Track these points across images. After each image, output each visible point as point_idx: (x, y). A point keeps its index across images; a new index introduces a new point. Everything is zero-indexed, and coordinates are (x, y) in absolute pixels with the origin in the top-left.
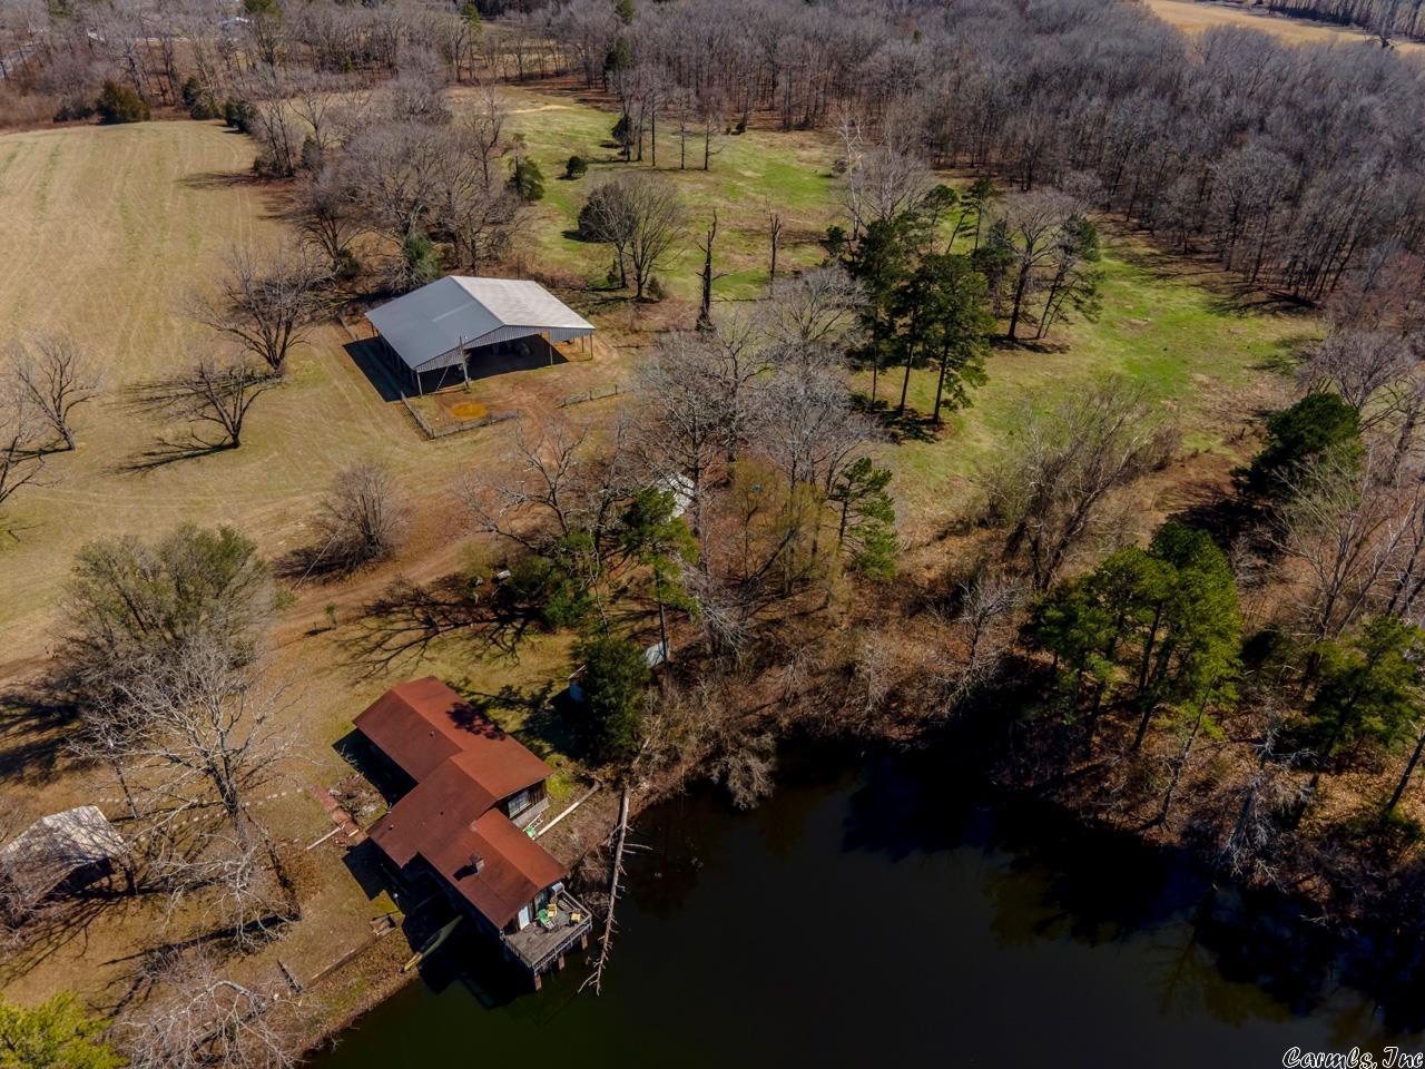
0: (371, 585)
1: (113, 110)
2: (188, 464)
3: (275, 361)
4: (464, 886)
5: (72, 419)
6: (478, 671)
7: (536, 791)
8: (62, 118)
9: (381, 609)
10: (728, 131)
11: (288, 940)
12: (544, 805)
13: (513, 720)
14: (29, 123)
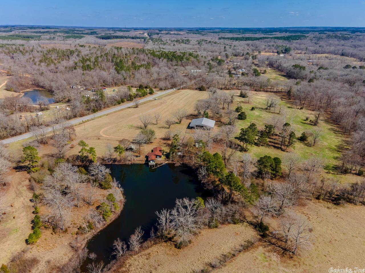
0: (165, 142)
1: (201, 89)
2: (164, 129)
3: (180, 122)
4: (149, 158)
5: (158, 122)
6: (167, 150)
7: (160, 157)
8: (196, 89)
9: (165, 143)
10: (298, 108)
11: (139, 158)
12: (161, 159)
13: (165, 153)
14: (193, 89)
